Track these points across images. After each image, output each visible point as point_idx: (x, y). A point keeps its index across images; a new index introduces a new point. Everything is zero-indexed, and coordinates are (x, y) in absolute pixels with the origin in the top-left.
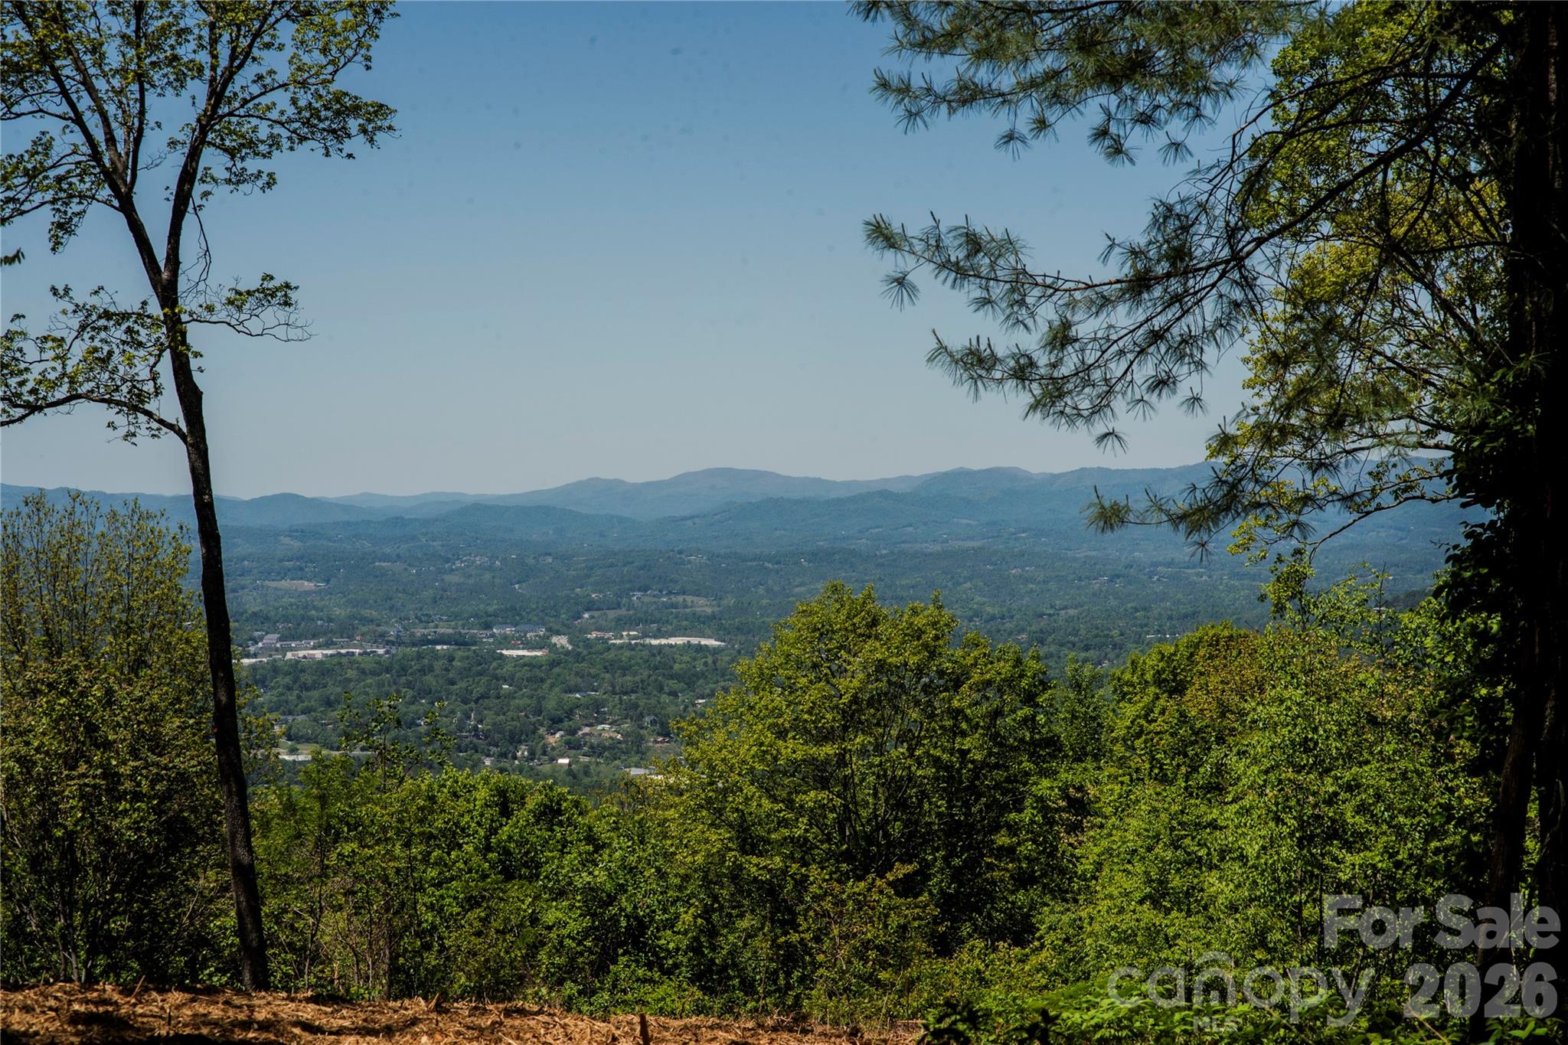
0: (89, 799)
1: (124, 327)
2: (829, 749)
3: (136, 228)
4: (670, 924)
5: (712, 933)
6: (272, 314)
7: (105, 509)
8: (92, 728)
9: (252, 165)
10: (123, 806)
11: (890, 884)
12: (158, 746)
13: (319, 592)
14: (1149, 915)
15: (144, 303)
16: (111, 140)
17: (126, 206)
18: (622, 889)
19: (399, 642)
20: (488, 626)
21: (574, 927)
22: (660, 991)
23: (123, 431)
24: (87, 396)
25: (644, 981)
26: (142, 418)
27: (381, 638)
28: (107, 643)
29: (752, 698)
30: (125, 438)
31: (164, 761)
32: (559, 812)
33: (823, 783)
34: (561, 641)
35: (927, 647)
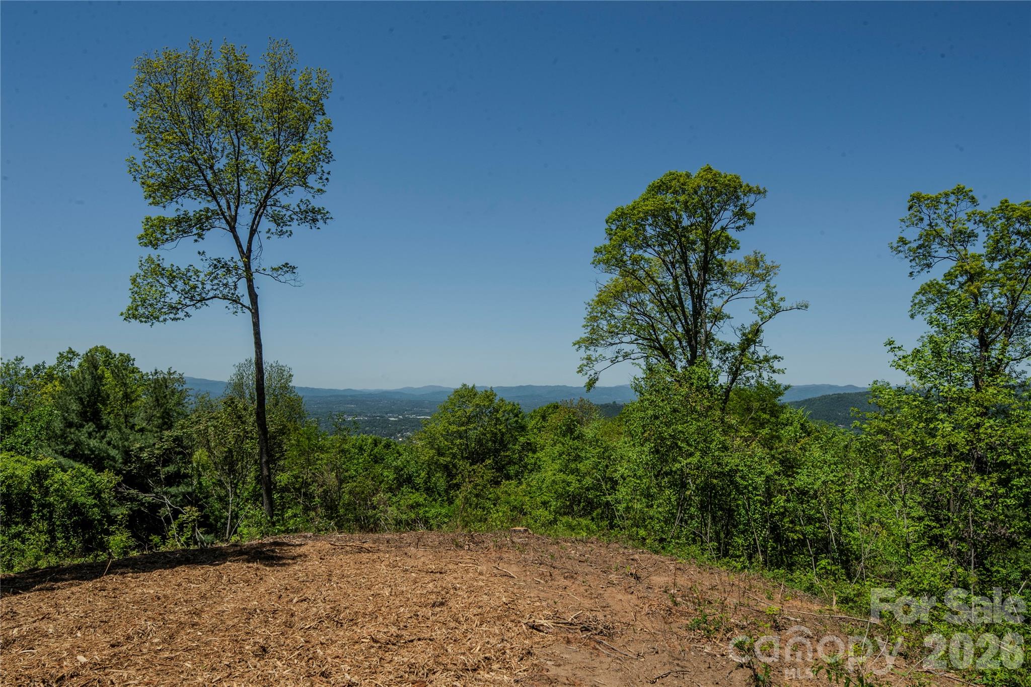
0: (235, 438)
2: (464, 428)
3: (236, 238)
4: (419, 476)
5: (429, 477)
6: (288, 276)
8: (240, 417)
9: (285, 229)
10: (247, 441)
11: (484, 466)
13: (355, 408)
14: (562, 476)
16: (229, 208)
17: (233, 230)
18: (405, 466)
19: (370, 417)
20: (387, 414)
21: (391, 477)
22: (414, 496)
23: (233, 310)
24: (220, 297)
25: (411, 492)
26: (238, 305)
29: (442, 414)
30: (233, 313)
32: (390, 446)
33: (461, 438)
34: (401, 417)
35: (490, 400)
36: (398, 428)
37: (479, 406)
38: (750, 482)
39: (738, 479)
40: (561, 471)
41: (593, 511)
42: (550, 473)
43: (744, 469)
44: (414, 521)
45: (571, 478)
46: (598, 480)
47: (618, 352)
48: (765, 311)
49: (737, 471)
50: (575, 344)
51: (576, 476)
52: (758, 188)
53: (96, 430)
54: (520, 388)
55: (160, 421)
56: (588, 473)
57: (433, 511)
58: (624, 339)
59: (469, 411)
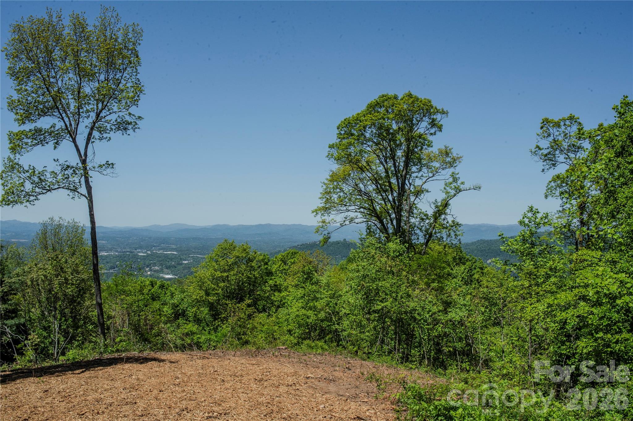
0: (60, 285)
1: (72, 169)
3: (76, 146)
6: (109, 170)
7: (66, 221)
8: (62, 268)
9: (105, 135)
10: (69, 286)
11: (246, 304)
12: (78, 272)
13: (106, 243)
14: (304, 311)
15: (78, 163)
16: (71, 125)
17: (74, 141)
18: (180, 304)
19: (120, 252)
20: (136, 250)
21: (170, 312)
22: (188, 326)
23: (71, 197)
24: (63, 188)
25: (185, 323)
26: (77, 193)
27: (117, 251)
28: (66, 250)
29: (208, 263)
31: (79, 276)
32: (164, 286)
33: (224, 282)
34: (149, 252)
35: (247, 253)
36: (147, 263)
37: (238, 257)
38: (422, 317)
40: (303, 308)
41: (326, 336)
42: (295, 310)
43: (419, 309)
44: (190, 345)
45: (310, 313)
46: (330, 314)
47: (346, 218)
48: (451, 191)
49: (415, 310)
50: (313, 212)
51: (314, 311)
52: (443, 110)
54: (260, 226)
56: (321, 310)
57: (203, 337)
58: (350, 208)
59: (230, 261)
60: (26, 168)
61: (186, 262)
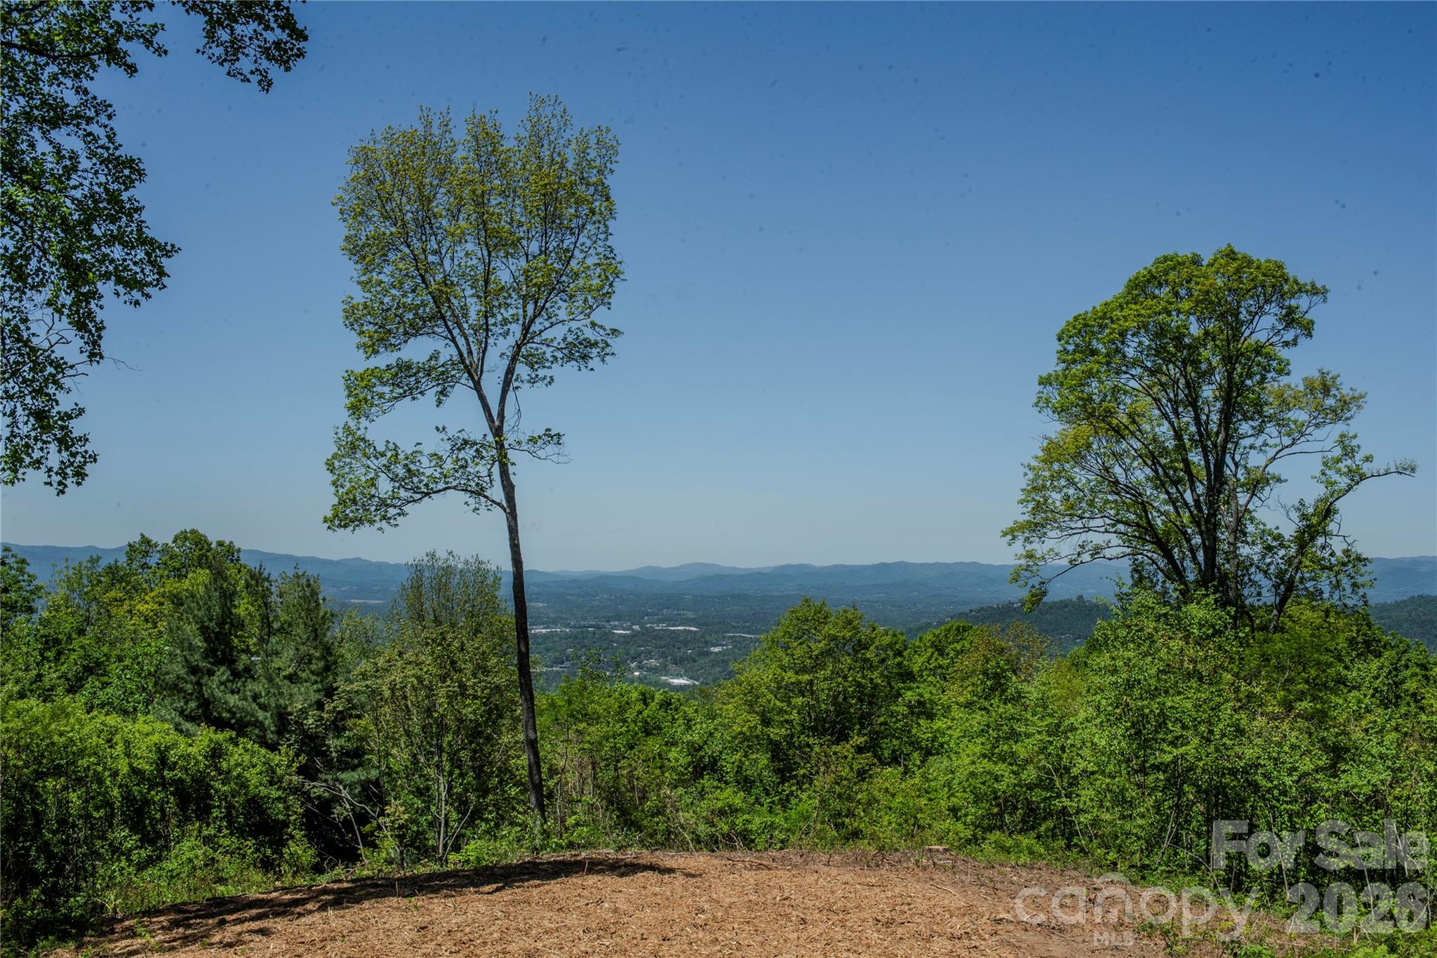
0: (451, 698)
1: (474, 448)
2: (807, 677)
3: (482, 398)
6: (551, 449)
7: (462, 559)
8: (453, 662)
9: (541, 373)
10: (468, 701)
11: (853, 747)
12: (486, 671)
13: (545, 607)
14: (987, 765)
15: (485, 435)
16: (470, 352)
17: (477, 387)
18: (706, 743)
19: (574, 627)
20: (608, 621)
21: (682, 761)
22: (724, 795)
23: (472, 507)
24: (455, 488)
25: (717, 788)
26: (483, 500)
27: (568, 625)
28: (462, 621)
29: (767, 653)
30: (474, 511)
31: (489, 679)
32: (670, 704)
33: (803, 694)
34: (636, 627)
35: (854, 628)
36: (632, 652)
37: (834, 638)
38: (1275, 783)
39: (1259, 778)
40: (984, 756)
41: (1040, 825)
42: (967, 761)
43: (1267, 762)
44: (728, 837)
45: (1000, 769)
46: (1048, 772)
47: (1082, 547)
48: (1339, 480)
49: (1257, 766)
50: (1005, 534)
51: (1011, 764)
52: (1313, 285)
53: (231, 678)
54: (883, 568)
55: (321, 664)
56: (1028, 761)
57: (757, 820)
58: (1092, 523)
59: (818, 647)
60: (381, 448)
61: (717, 650)
